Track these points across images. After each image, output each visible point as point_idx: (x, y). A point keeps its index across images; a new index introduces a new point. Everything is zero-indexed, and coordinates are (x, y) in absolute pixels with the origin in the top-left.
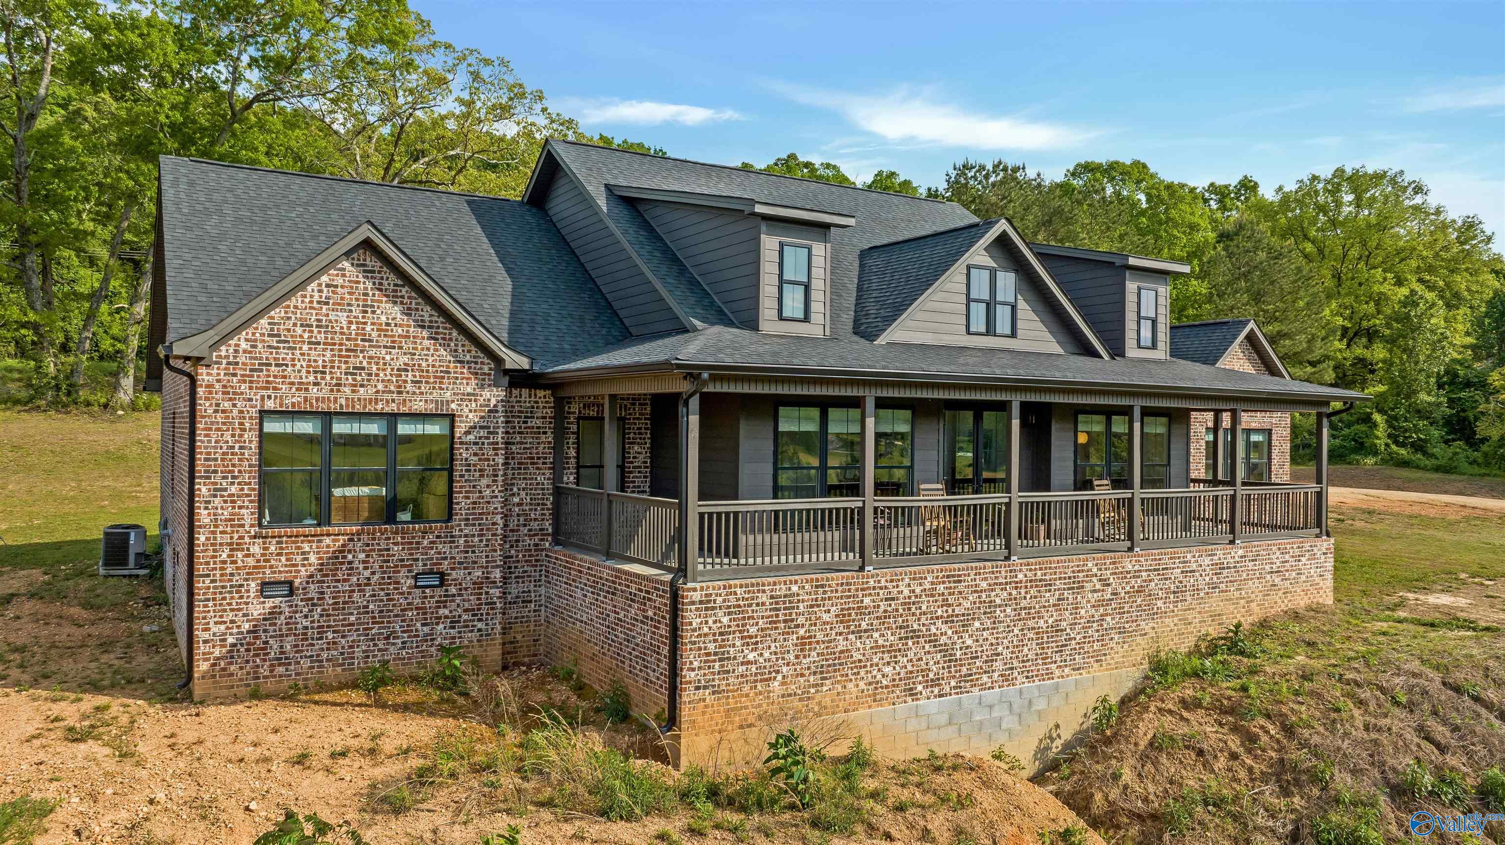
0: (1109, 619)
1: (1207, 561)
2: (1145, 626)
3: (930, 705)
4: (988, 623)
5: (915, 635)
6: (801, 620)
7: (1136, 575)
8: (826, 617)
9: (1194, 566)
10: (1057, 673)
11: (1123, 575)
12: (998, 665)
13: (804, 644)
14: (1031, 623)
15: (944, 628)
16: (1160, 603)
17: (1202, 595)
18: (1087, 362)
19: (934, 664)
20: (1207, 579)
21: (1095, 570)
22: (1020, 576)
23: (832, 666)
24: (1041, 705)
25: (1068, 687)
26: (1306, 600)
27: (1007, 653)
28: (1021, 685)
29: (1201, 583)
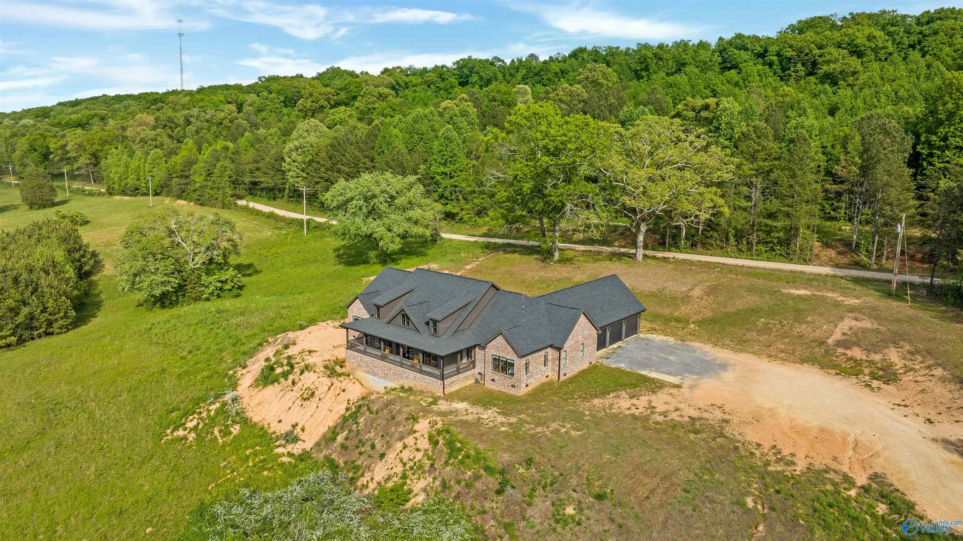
2: (402, 381)
3: (371, 376)
4: (378, 368)
5: (368, 365)
6: (356, 358)
7: (400, 371)
8: (359, 359)
9: (410, 374)
10: (387, 382)
11: (398, 371)
13: (357, 362)
14: (383, 371)
15: (372, 366)
16: (404, 378)
17: (412, 380)
18: (417, 335)
19: (371, 371)
22: (382, 364)
23: (359, 366)
24: (385, 385)
25: (390, 384)
26: (435, 391)
27: (380, 374)
28: (382, 379)
29: (412, 378)
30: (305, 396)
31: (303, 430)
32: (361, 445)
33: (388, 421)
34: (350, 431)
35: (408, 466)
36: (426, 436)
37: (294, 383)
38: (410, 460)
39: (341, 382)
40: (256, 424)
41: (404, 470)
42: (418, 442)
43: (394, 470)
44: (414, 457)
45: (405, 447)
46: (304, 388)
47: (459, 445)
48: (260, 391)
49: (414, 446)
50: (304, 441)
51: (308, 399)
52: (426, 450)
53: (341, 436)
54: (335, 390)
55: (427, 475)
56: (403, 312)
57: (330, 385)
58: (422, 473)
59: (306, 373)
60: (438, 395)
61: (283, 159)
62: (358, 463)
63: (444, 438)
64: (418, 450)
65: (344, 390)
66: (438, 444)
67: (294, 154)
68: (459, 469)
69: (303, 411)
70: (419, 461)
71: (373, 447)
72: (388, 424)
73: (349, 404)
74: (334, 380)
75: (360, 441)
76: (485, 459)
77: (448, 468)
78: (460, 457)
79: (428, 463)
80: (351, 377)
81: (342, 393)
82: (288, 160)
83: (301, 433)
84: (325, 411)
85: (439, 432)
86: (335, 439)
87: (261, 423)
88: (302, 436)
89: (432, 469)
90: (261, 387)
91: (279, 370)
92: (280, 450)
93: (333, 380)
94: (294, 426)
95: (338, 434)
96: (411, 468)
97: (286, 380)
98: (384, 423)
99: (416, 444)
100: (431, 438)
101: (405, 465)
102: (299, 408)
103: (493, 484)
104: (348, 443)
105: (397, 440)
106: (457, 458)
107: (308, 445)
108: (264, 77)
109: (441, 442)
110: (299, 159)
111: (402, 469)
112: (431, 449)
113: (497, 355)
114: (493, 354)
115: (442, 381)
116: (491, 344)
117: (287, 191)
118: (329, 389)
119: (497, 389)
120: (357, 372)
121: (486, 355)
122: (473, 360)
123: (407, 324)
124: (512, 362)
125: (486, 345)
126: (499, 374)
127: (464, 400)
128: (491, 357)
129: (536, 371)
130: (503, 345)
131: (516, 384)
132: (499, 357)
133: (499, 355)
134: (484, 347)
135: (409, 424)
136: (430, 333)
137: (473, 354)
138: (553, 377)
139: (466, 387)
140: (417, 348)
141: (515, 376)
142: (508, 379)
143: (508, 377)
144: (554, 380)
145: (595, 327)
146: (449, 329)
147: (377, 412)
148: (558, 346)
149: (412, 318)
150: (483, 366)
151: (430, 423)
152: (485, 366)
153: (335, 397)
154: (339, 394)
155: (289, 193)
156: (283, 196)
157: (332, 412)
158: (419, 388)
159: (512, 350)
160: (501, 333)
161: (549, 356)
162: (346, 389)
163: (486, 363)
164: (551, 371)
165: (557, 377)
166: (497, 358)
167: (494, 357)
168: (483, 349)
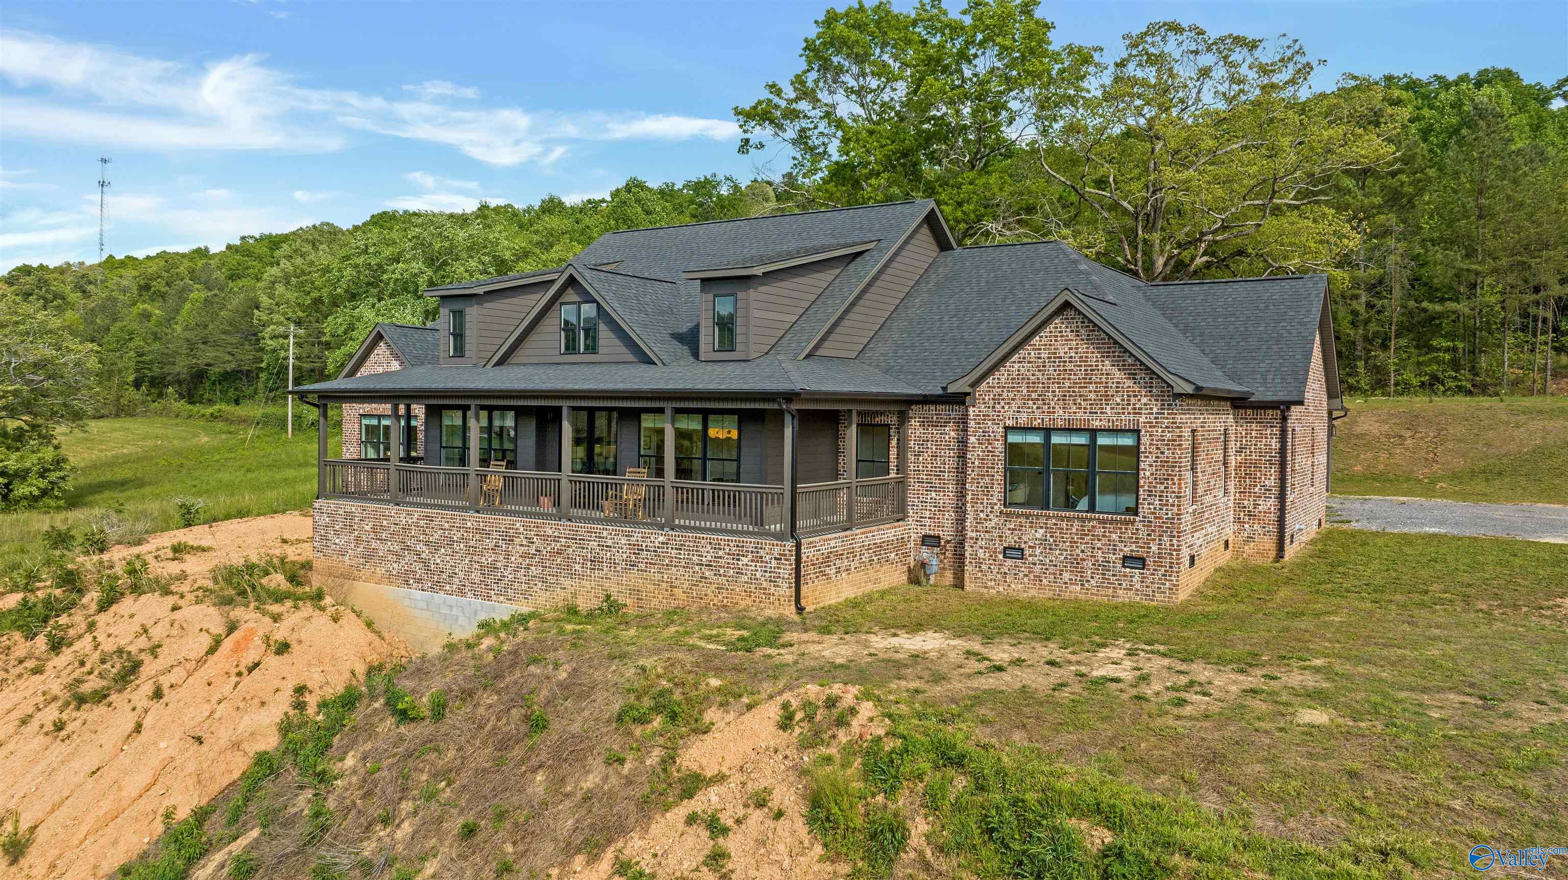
0: (533, 568)
1: (624, 540)
2: (567, 583)
3: (417, 594)
4: (450, 552)
5: (408, 548)
6: (356, 527)
7: (556, 539)
8: (367, 528)
9: (610, 543)
10: (494, 598)
11: (545, 538)
12: (456, 580)
13: (358, 539)
14: (476, 558)
15: (424, 548)
16: (577, 567)
17: (619, 569)
18: (643, 370)
19: (419, 569)
20: (625, 556)
21: (522, 529)
22: (469, 524)
23: (369, 556)
24: (482, 617)
25: (502, 611)
26: (749, 601)
27: (461, 575)
28: (470, 599)
29: (618, 559)
30: (92, 684)
33: (504, 746)
34: (277, 824)
36: (788, 795)
37: (58, 643)
39: (276, 618)
42: (732, 844)
46: (96, 657)
47: (1096, 837)
51: (100, 697)
53: (220, 857)
54: (238, 648)
56: (571, 297)
57: (220, 630)
60: (769, 612)
61: (257, 306)
65: (283, 648)
66: (900, 842)
67: (280, 288)
69: (54, 754)
72: (499, 762)
73: (300, 706)
74: (247, 613)
80: (328, 600)
81: (273, 661)
82: (265, 300)
84: (167, 746)
85: (881, 768)
91: (12, 601)
93: (238, 612)
95: (205, 850)
97: (31, 634)
98: (483, 757)
99: (716, 859)
100: (820, 815)
102: (41, 741)
105: (570, 850)
108: (252, 237)
109: (919, 829)
110: (292, 296)
113: (1036, 423)
114: (1009, 423)
115: (790, 544)
116: (1002, 376)
117: (263, 376)
118: (217, 644)
119: (1033, 592)
120: (360, 585)
121: (972, 439)
122: (893, 475)
123: (587, 347)
124: (1127, 441)
125: (975, 384)
126: (1048, 517)
127: (916, 627)
128: (999, 446)
129: (1208, 499)
130: (1069, 366)
131: (1154, 548)
132: (1048, 432)
133: (1047, 424)
134: (959, 400)
135: (642, 748)
136: (702, 357)
137: (893, 452)
138: (1249, 549)
139: (883, 594)
140: (653, 391)
141: (1144, 509)
142: (1099, 531)
143: (1103, 522)
144: (1259, 561)
145: (1327, 381)
146: (788, 337)
147: (439, 711)
148: (1281, 396)
149: (616, 305)
150: (948, 498)
151: (786, 723)
152: (961, 494)
153: (234, 679)
154: (257, 665)
155: (268, 380)
156: (256, 393)
157: (205, 748)
158: (655, 602)
159: (1132, 376)
160: (1067, 305)
161: (1231, 452)
162: (294, 644)
163: (971, 474)
164: (1238, 520)
165: (1269, 544)
166: (1036, 439)
167: (1013, 438)
168: (955, 412)
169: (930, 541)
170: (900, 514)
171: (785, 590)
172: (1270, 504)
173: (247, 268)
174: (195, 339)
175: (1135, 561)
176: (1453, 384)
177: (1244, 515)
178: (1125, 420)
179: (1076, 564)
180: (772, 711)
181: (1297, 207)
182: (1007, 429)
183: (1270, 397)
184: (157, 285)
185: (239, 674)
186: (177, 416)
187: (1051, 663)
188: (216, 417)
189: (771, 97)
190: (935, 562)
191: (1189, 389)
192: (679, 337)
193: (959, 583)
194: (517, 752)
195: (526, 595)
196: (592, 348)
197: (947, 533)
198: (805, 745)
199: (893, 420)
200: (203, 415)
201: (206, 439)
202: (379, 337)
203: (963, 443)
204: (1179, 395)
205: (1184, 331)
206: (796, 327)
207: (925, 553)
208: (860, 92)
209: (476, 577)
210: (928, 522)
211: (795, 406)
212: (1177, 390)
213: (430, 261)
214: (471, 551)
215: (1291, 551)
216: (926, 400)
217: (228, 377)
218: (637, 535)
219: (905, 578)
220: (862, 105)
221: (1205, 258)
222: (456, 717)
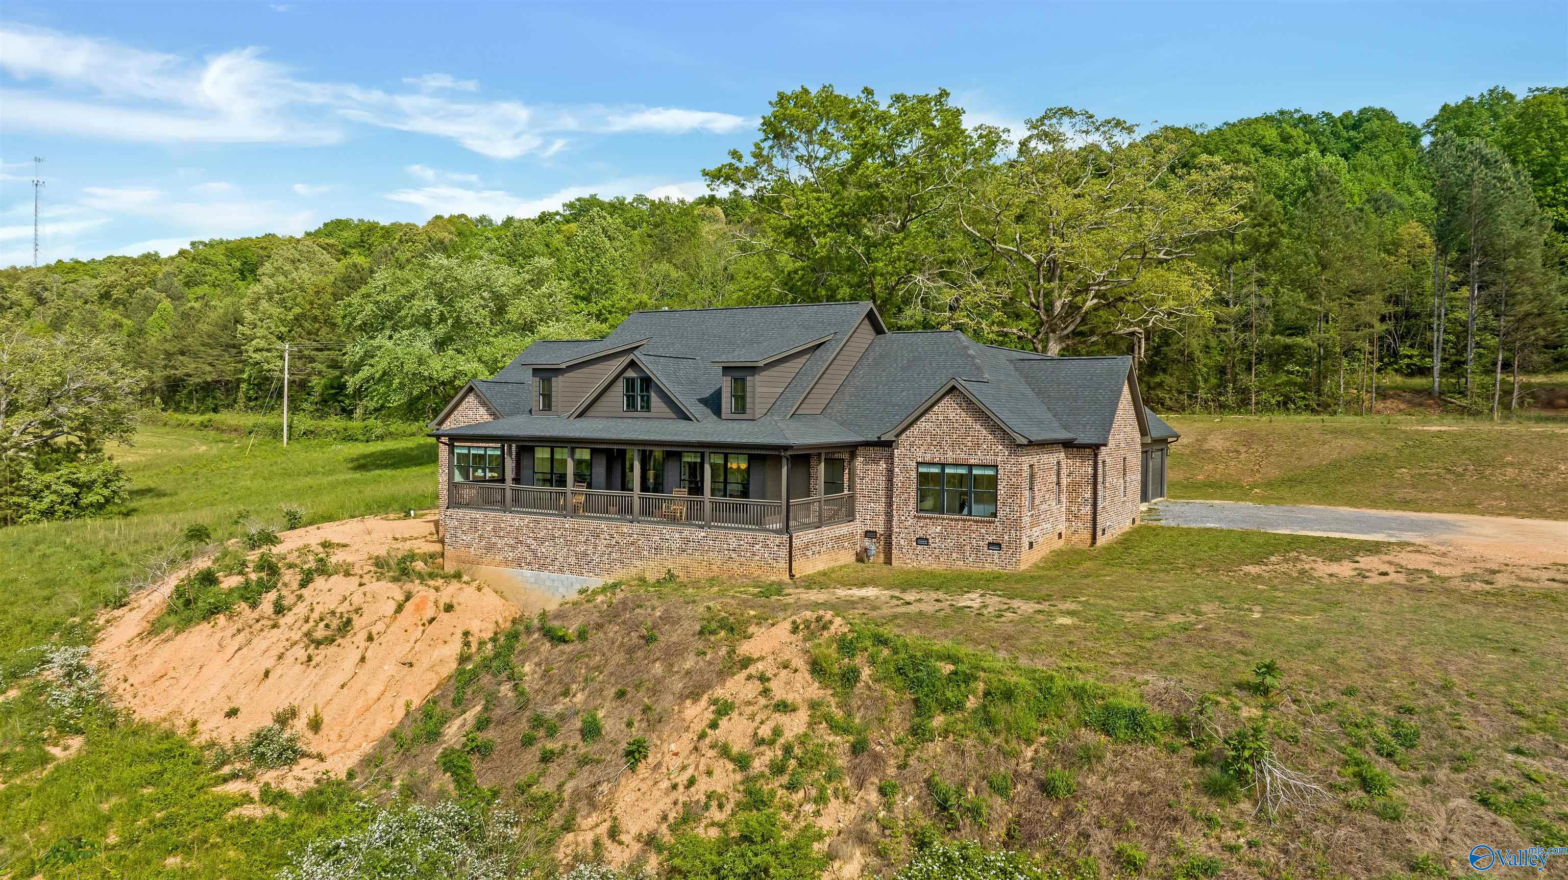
0: (614, 554)
1: (677, 535)
2: (638, 563)
3: (527, 573)
4: (552, 544)
6: (479, 528)
7: (630, 535)
8: (488, 529)
9: (668, 537)
10: (586, 574)
11: (622, 534)
12: (557, 563)
13: (481, 537)
14: (572, 548)
15: (533, 542)
16: (645, 553)
17: (674, 553)
18: (683, 424)
19: (529, 556)
20: (678, 545)
21: (606, 529)
22: (567, 526)
23: (490, 547)
24: (576, 584)
25: (595, 582)
26: (760, 572)
27: (561, 559)
28: (568, 575)
29: (673, 546)
30: (320, 633)
31: (315, 725)
32: (542, 733)
33: (631, 651)
34: (492, 701)
35: (758, 765)
36: (799, 662)
37: (280, 609)
38: (761, 742)
39: (437, 589)
40: (145, 726)
41: (747, 780)
42: (773, 685)
43: (703, 786)
44: (777, 732)
45: (723, 709)
46: (315, 615)
47: (947, 668)
48: (166, 641)
49: (763, 701)
50: (321, 758)
51: (331, 641)
52: (813, 705)
53: (458, 722)
54: (419, 608)
55: (847, 783)
56: (631, 374)
57: (400, 597)
58: (829, 778)
59: (320, 582)
60: (773, 578)
61: (238, 321)
62: (547, 786)
63: (872, 661)
64: (783, 707)
65: (449, 608)
66: (857, 679)
67: (264, 304)
68: (985, 742)
69: (313, 674)
70: (802, 740)
71: (591, 731)
72: (630, 661)
73: (467, 644)
74: (415, 586)
75: (538, 722)
76: (1079, 694)
77: (937, 747)
78: (972, 703)
79: (842, 742)
80: (465, 578)
81: (444, 616)
82: (248, 315)
83: (309, 734)
84: (390, 668)
85: (846, 647)
86: (438, 734)
87: (166, 725)
88: (314, 743)
89: (865, 759)
90: (170, 631)
91: (231, 582)
92: (234, 788)
93: (408, 586)
94: (284, 719)
95: (445, 720)
96: (778, 769)
97: (254, 606)
98: (619, 658)
99: (766, 692)
100: (817, 668)
101: (742, 762)
102: (298, 668)
103: (1169, 768)
104: (490, 734)
105: (682, 697)
106: (960, 706)
107: (338, 767)
108: (201, 243)
109: (866, 673)
110: (276, 311)
111: (739, 777)
112: (833, 702)
113: (936, 460)
114: (920, 460)
115: (786, 537)
116: (915, 430)
117: (244, 386)
118: (400, 608)
119: (934, 566)
120: (483, 568)
121: (897, 470)
122: (846, 492)
123: (642, 407)
124: (991, 472)
125: (898, 435)
126: (944, 519)
127: (864, 585)
128: (914, 474)
129: (1044, 507)
130: (956, 425)
131: (1006, 538)
132: (943, 466)
133: (942, 461)
134: (889, 444)
135: (715, 647)
136: (723, 417)
137: (846, 477)
138: (1075, 538)
139: (841, 568)
140: (698, 442)
141: (1000, 514)
142: (974, 528)
143: (976, 521)
144: (1081, 546)
145: (1139, 424)
146: (778, 403)
147: (582, 635)
148: (1094, 441)
149: (664, 381)
150: (881, 507)
151: (795, 630)
152: (889, 504)
153: (421, 628)
154: (433, 619)
155: (248, 390)
156: (235, 401)
157: (414, 669)
158: (699, 573)
159: (992, 432)
160: (953, 388)
161: (1062, 476)
162: (456, 606)
163: (896, 492)
164: (1068, 520)
165: (1086, 535)
166: (935, 470)
167: (921, 470)
168: (886, 452)
169: (870, 534)
170: (851, 516)
171: (783, 564)
172: (1089, 508)
173: (204, 275)
174: (172, 350)
175: (995, 545)
176: (1301, 403)
177: (1072, 516)
178: (989, 460)
179: (960, 548)
180: (787, 625)
181: (1167, 261)
182: (918, 463)
183: (1087, 441)
184: (116, 293)
185: (424, 625)
186: (165, 425)
187: (937, 600)
188: (206, 426)
189: (734, 161)
190: (873, 547)
191: (1025, 442)
192: (704, 401)
193: (888, 561)
194: (640, 654)
195: (609, 572)
196: (647, 407)
197: (880, 530)
198: (805, 640)
199: (846, 456)
200: (192, 425)
201: (204, 448)
202: (471, 389)
203: (890, 473)
204: (1019, 446)
205: (1037, 394)
206: (783, 397)
207: (867, 543)
208: (808, 161)
209: (573, 560)
210: (868, 522)
211: (789, 453)
212: (1018, 442)
213: (440, 299)
214: (569, 544)
215: (1101, 541)
216: (867, 444)
217: (207, 389)
218: (687, 531)
219: (854, 558)
220: (812, 170)
221: (1095, 301)
222: (596, 638)
